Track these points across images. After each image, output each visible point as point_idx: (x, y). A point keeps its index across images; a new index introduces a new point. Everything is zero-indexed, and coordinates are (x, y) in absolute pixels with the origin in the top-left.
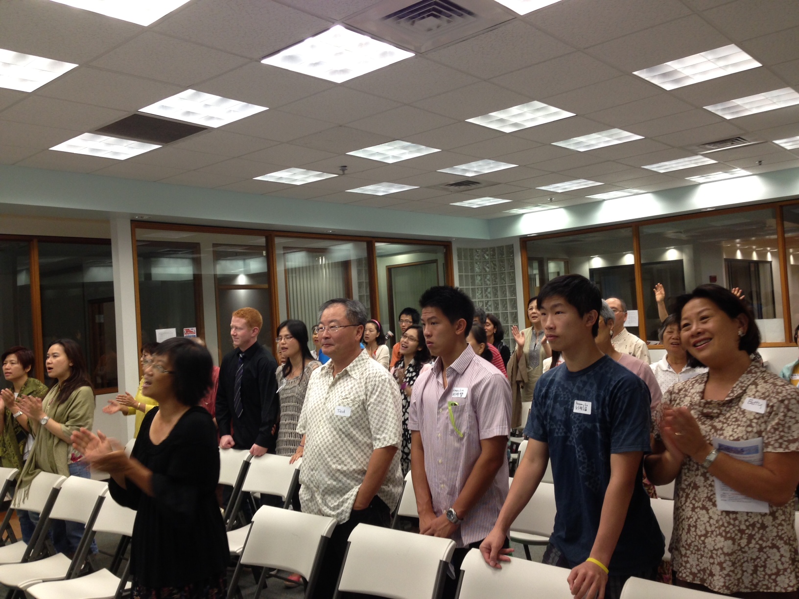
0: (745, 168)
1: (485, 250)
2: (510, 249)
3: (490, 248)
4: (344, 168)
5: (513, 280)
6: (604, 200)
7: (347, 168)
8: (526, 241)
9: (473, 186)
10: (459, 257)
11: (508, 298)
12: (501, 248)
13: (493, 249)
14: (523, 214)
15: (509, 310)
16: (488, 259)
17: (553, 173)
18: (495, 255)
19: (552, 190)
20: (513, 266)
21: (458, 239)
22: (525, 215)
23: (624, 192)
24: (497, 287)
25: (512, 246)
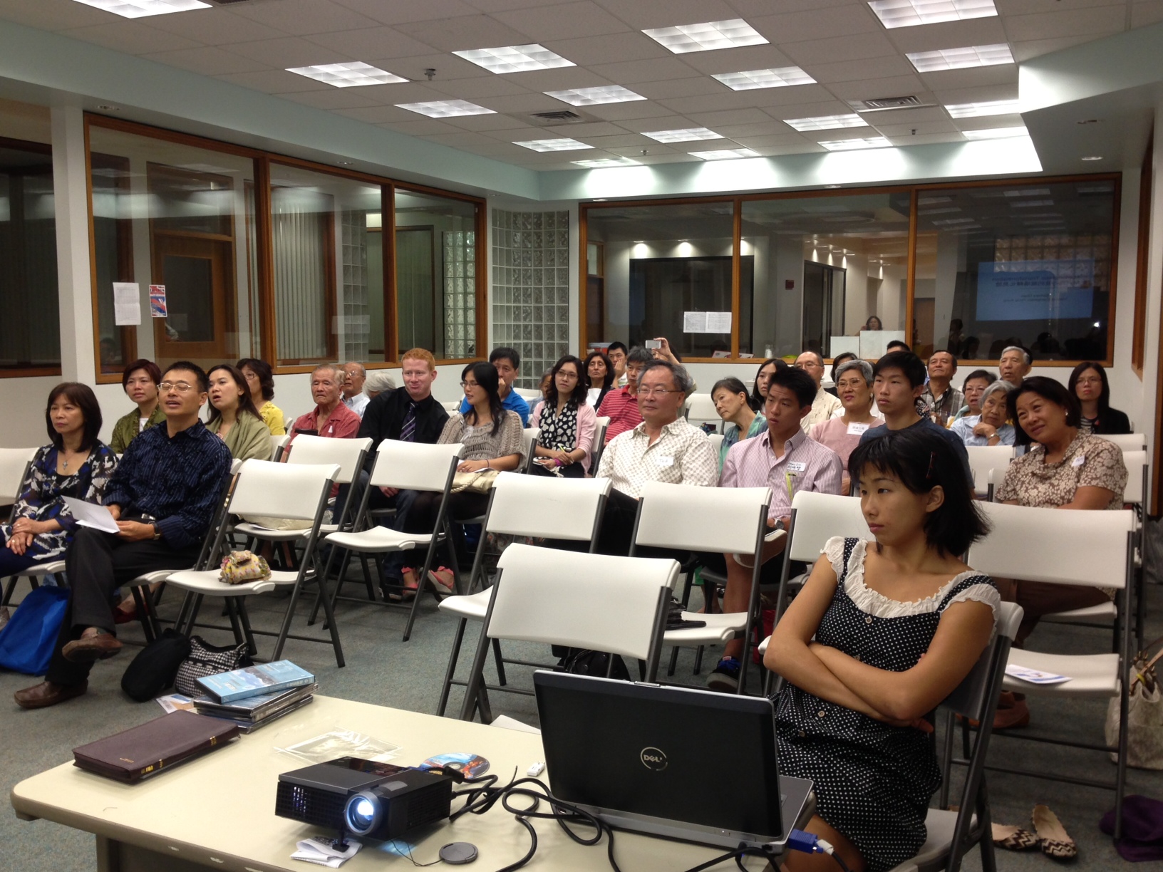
0: (890, 137)
1: (527, 216)
2: (564, 218)
3: (535, 214)
4: (431, 72)
5: (566, 261)
6: (705, 161)
7: (435, 72)
8: (587, 206)
9: (570, 120)
10: (494, 224)
11: (555, 286)
12: (550, 215)
13: (539, 216)
14: (592, 168)
15: (557, 304)
16: (531, 229)
17: (680, 114)
18: (540, 224)
19: (656, 138)
20: (566, 242)
21: (499, 196)
22: (593, 171)
23: (735, 152)
24: (541, 270)
25: (568, 213)
